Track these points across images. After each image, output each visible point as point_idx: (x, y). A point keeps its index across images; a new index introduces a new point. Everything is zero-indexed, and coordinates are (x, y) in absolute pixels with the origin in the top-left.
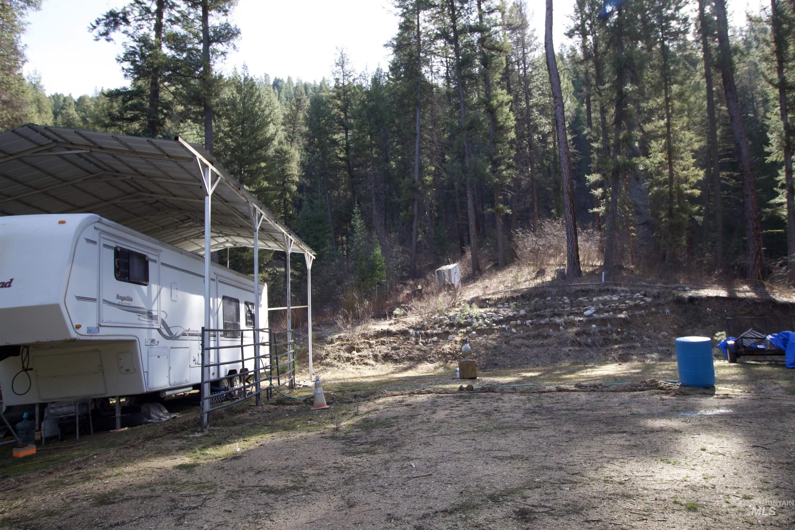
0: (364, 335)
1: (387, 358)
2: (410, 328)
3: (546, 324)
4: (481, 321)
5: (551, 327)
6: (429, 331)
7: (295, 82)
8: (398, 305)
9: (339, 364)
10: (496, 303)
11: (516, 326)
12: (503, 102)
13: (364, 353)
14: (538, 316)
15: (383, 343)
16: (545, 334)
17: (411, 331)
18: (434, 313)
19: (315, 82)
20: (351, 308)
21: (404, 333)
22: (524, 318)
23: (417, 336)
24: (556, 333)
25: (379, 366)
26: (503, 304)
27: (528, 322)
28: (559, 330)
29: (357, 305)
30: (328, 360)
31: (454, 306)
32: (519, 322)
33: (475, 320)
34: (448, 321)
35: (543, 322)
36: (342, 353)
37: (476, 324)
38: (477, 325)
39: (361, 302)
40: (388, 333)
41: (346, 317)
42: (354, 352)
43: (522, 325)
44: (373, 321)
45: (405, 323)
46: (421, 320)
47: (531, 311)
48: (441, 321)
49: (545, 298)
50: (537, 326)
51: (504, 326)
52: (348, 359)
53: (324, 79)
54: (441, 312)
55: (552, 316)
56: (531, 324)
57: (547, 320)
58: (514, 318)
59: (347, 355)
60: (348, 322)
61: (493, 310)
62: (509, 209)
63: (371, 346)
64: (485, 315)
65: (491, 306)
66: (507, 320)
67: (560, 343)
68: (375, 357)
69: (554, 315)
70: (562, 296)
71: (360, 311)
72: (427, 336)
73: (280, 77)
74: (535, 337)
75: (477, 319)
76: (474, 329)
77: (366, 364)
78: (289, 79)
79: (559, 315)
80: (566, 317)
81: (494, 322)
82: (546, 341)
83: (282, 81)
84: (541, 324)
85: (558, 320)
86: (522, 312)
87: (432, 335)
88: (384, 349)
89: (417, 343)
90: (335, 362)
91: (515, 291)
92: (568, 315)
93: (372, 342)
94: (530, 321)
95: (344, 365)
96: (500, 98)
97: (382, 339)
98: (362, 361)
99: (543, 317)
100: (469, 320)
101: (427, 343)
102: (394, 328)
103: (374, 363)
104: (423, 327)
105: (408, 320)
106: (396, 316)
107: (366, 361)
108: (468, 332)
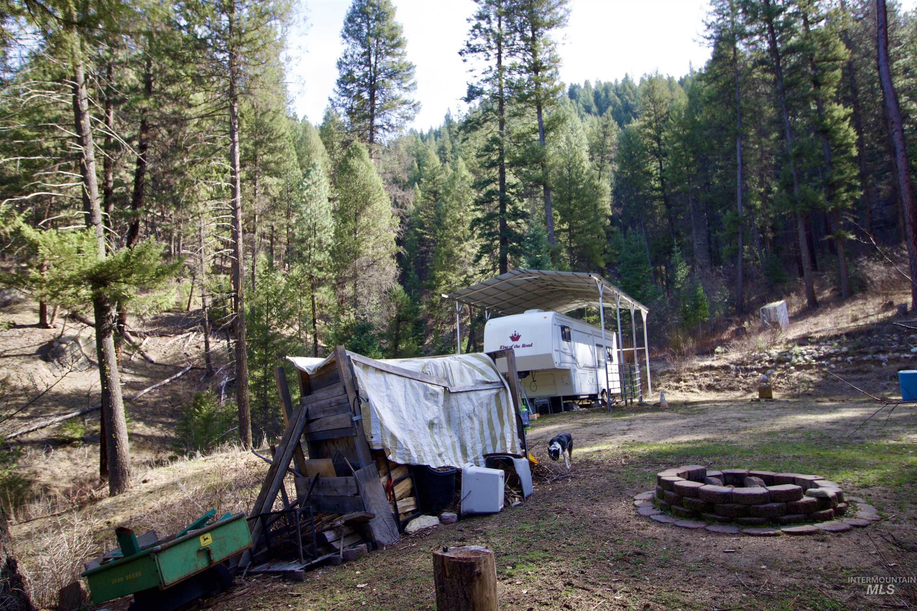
0: (689, 370)
1: (710, 388)
2: (731, 363)
3: (868, 360)
4: (800, 358)
5: (872, 363)
6: (749, 366)
7: (593, 86)
8: (721, 343)
9: (670, 391)
10: (818, 342)
11: (836, 362)
12: (839, 119)
13: (690, 383)
14: (861, 353)
15: (706, 376)
16: (865, 369)
17: (732, 366)
18: (754, 351)
19: (616, 81)
20: (677, 346)
21: (725, 368)
22: (846, 354)
23: (737, 370)
24: (879, 369)
25: (703, 393)
26: (826, 342)
27: (849, 359)
28: (881, 366)
29: (682, 345)
30: (661, 388)
31: (775, 344)
32: (839, 358)
33: (794, 358)
34: (768, 358)
35: (865, 358)
36: (671, 383)
37: (794, 360)
38: (796, 361)
39: (685, 341)
40: (711, 368)
41: (673, 354)
42: (682, 382)
43: (842, 361)
44: (698, 358)
45: (727, 359)
46: (741, 357)
47: (855, 349)
48: (761, 357)
49: (871, 335)
50: (858, 362)
51: (823, 362)
52: (677, 388)
53: (626, 75)
54: (761, 350)
55: (875, 353)
56: (852, 360)
57: (870, 356)
58: (836, 354)
59: (676, 384)
60: (675, 358)
61: (814, 347)
62: (852, 234)
63: (695, 378)
64: (805, 353)
65: (812, 344)
66: (827, 356)
67: (879, 378)
68: (700, 387)
69: (879, 352)
70: (892, 333)
71: (685, 349)
72: (747, 370)
73: (575, 82)
74: (853, 372)
75: (797, 356)
76: (793, 365)
77: (692, 392)
78: (587, 83)
79: (884, 352)
80: (890, 354)
81: (814, 358)
82: (864, 376)
83: (578, 87)
84: (862, 361)
85: (882, 357)
86: (845, 349)
87: (752, 370)
88: (708, 381)
89: (737, 376)
90: (666, 390)
91: (839, 330)
92: (893, 352)
93: (696, 374)
94: (851, 358)
95: (673, 392)
96: (836, 114)
97: (706, 373)
98: (689, 389)
99: (866, 353)
100: (788, 357)
101: (746, 376)
102: (716, 364)
103: (698, 391)
104: (743, 363)
105: (729, 357)
106: (717, 353)
107: (692, 389)
108: (786, 368)
